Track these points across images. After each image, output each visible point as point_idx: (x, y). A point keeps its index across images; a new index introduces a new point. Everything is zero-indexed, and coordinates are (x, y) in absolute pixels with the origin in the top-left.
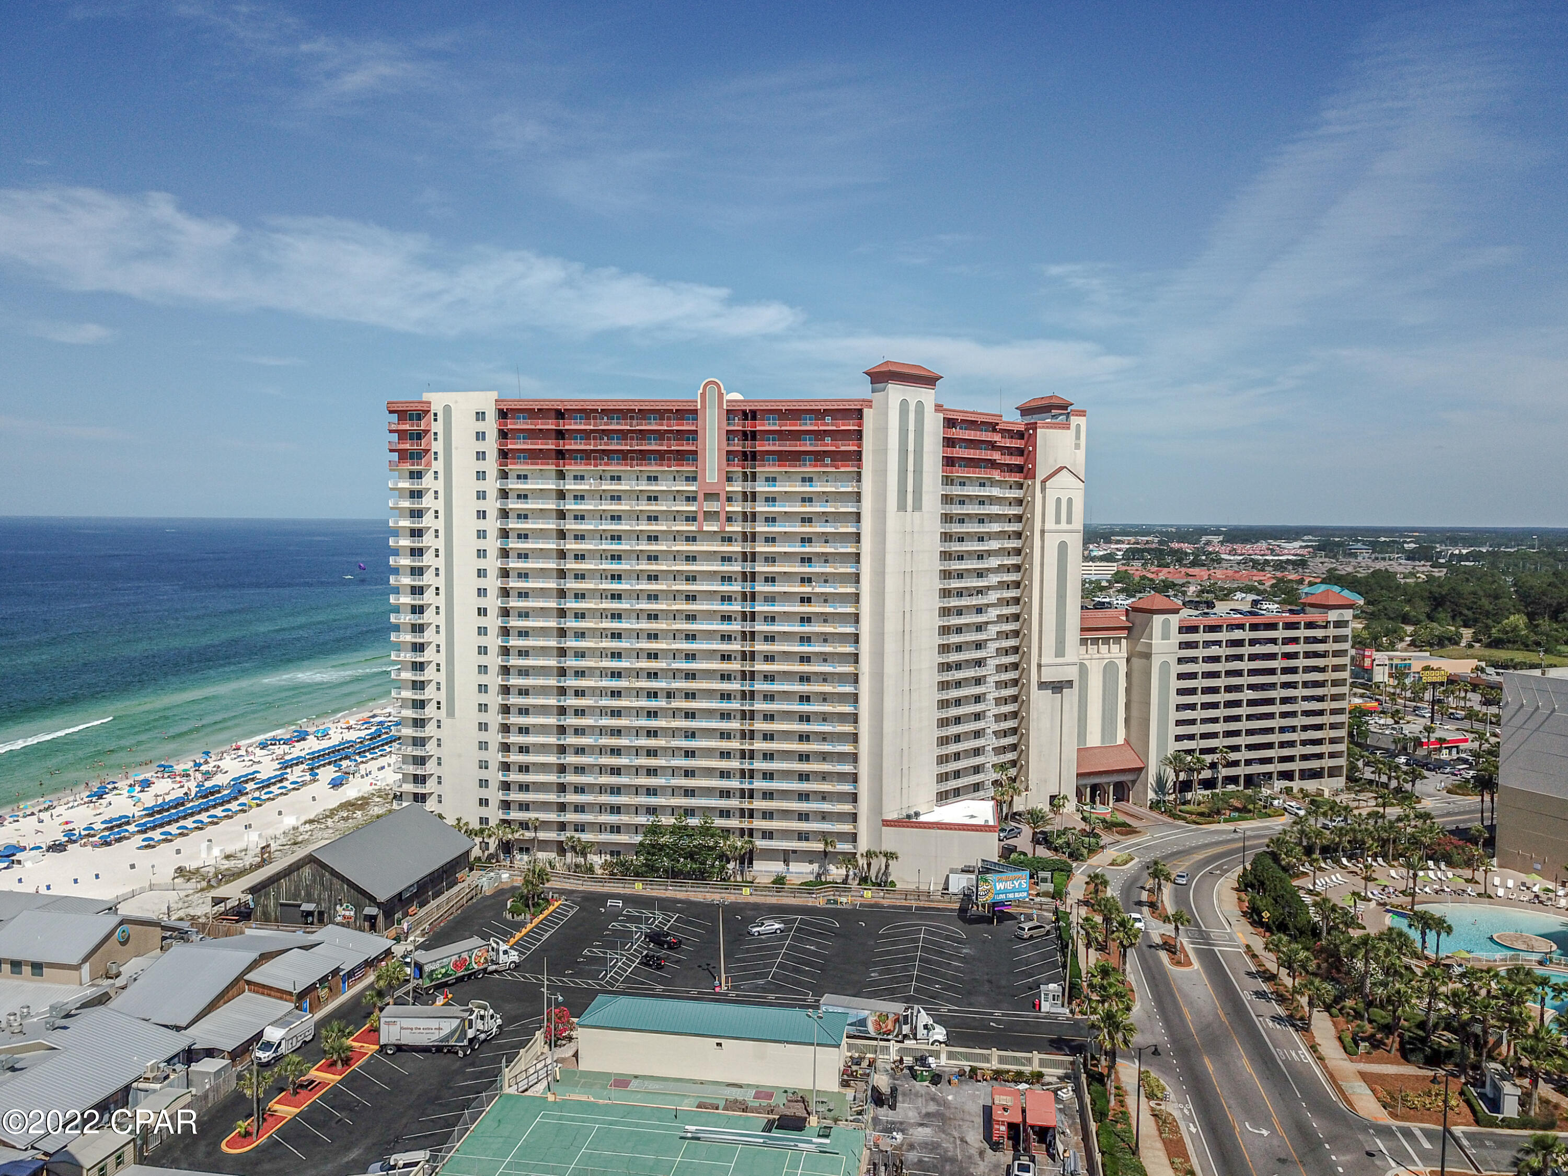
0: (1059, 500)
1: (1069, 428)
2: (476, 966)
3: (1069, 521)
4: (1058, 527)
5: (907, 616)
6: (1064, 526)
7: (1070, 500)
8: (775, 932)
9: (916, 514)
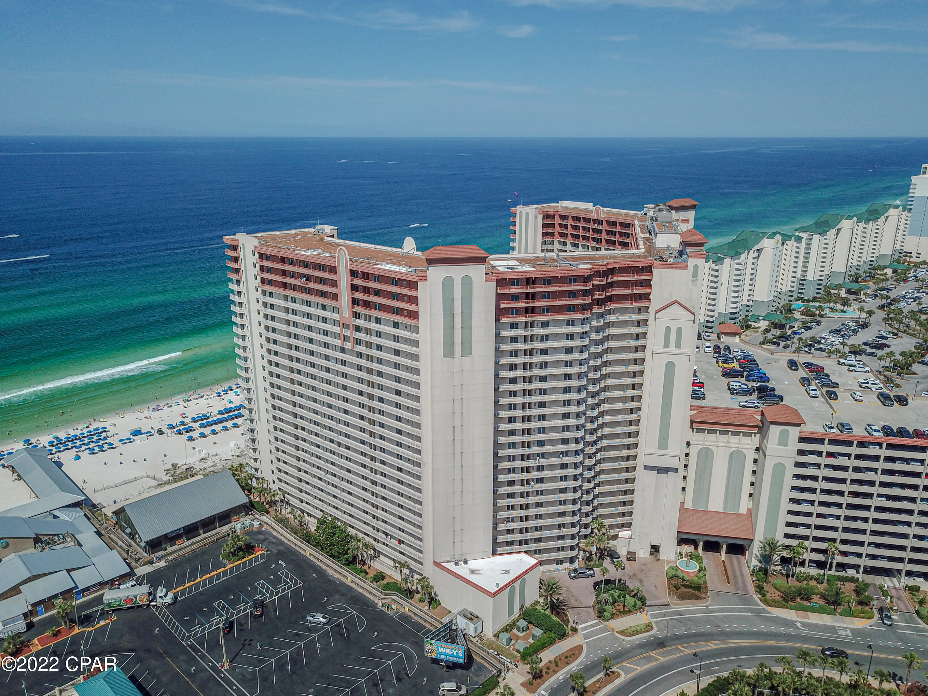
0: (668, 329)
1: (686, 268)
2: (140, 603)
3: (678, 346)
4: (666, 350)
5: (458, 430)
6: (672, 349)
7: (679, 330)
8: (319, 624)
9: (467, 359)
